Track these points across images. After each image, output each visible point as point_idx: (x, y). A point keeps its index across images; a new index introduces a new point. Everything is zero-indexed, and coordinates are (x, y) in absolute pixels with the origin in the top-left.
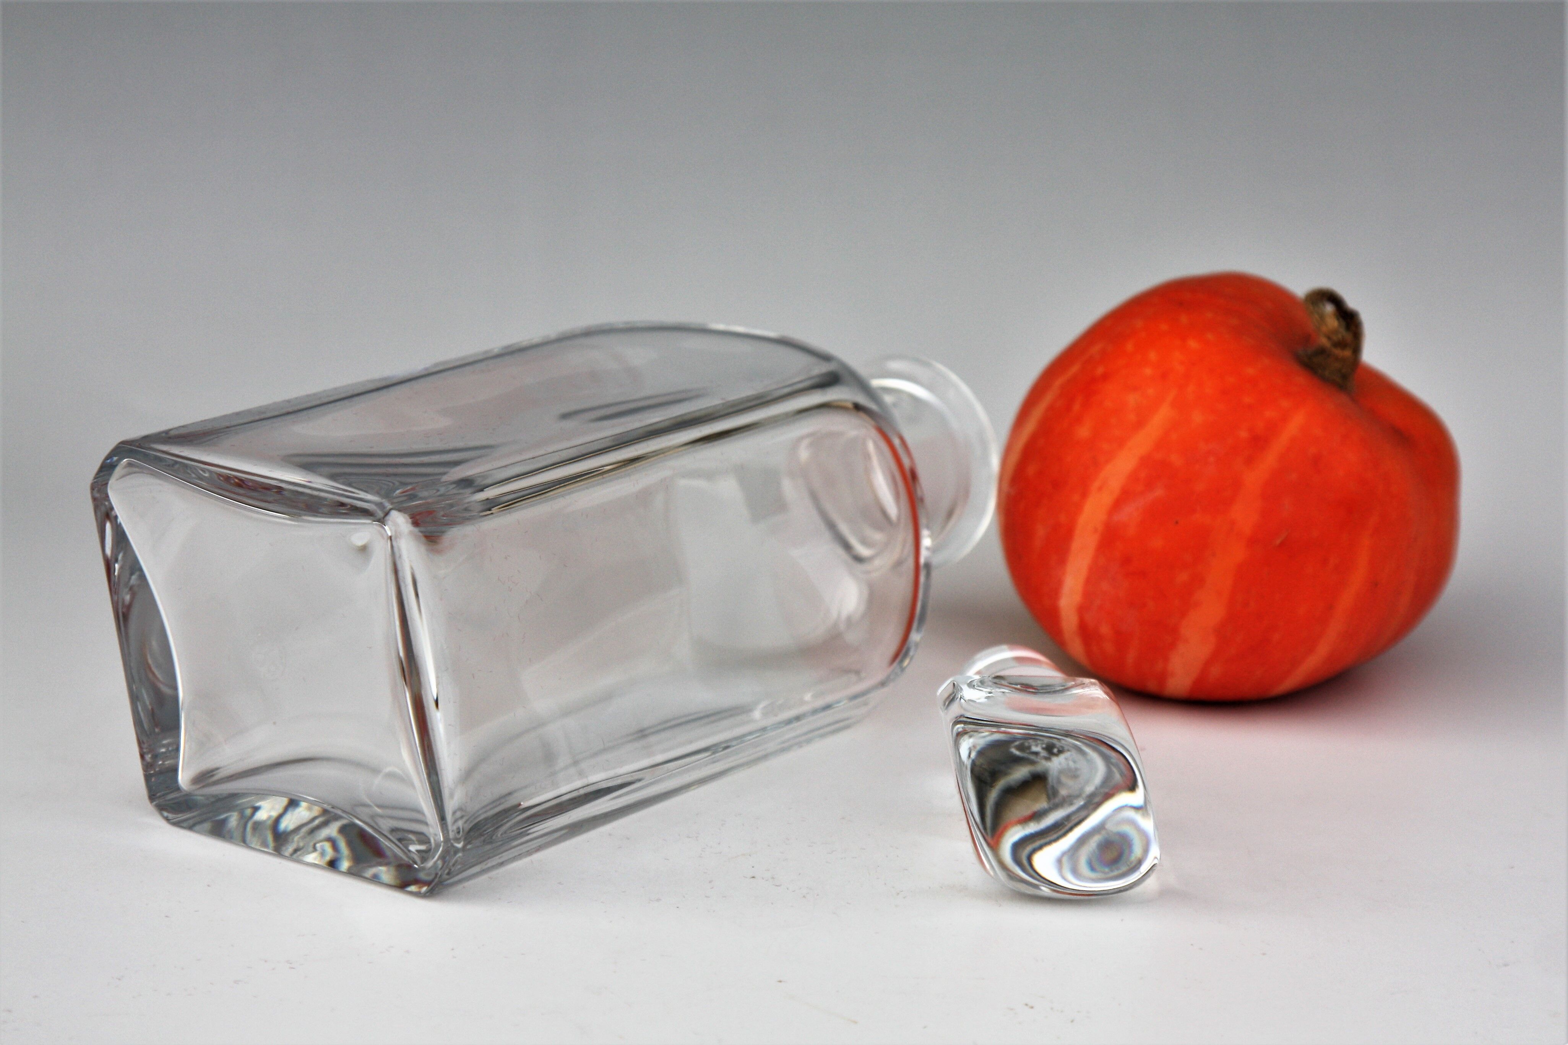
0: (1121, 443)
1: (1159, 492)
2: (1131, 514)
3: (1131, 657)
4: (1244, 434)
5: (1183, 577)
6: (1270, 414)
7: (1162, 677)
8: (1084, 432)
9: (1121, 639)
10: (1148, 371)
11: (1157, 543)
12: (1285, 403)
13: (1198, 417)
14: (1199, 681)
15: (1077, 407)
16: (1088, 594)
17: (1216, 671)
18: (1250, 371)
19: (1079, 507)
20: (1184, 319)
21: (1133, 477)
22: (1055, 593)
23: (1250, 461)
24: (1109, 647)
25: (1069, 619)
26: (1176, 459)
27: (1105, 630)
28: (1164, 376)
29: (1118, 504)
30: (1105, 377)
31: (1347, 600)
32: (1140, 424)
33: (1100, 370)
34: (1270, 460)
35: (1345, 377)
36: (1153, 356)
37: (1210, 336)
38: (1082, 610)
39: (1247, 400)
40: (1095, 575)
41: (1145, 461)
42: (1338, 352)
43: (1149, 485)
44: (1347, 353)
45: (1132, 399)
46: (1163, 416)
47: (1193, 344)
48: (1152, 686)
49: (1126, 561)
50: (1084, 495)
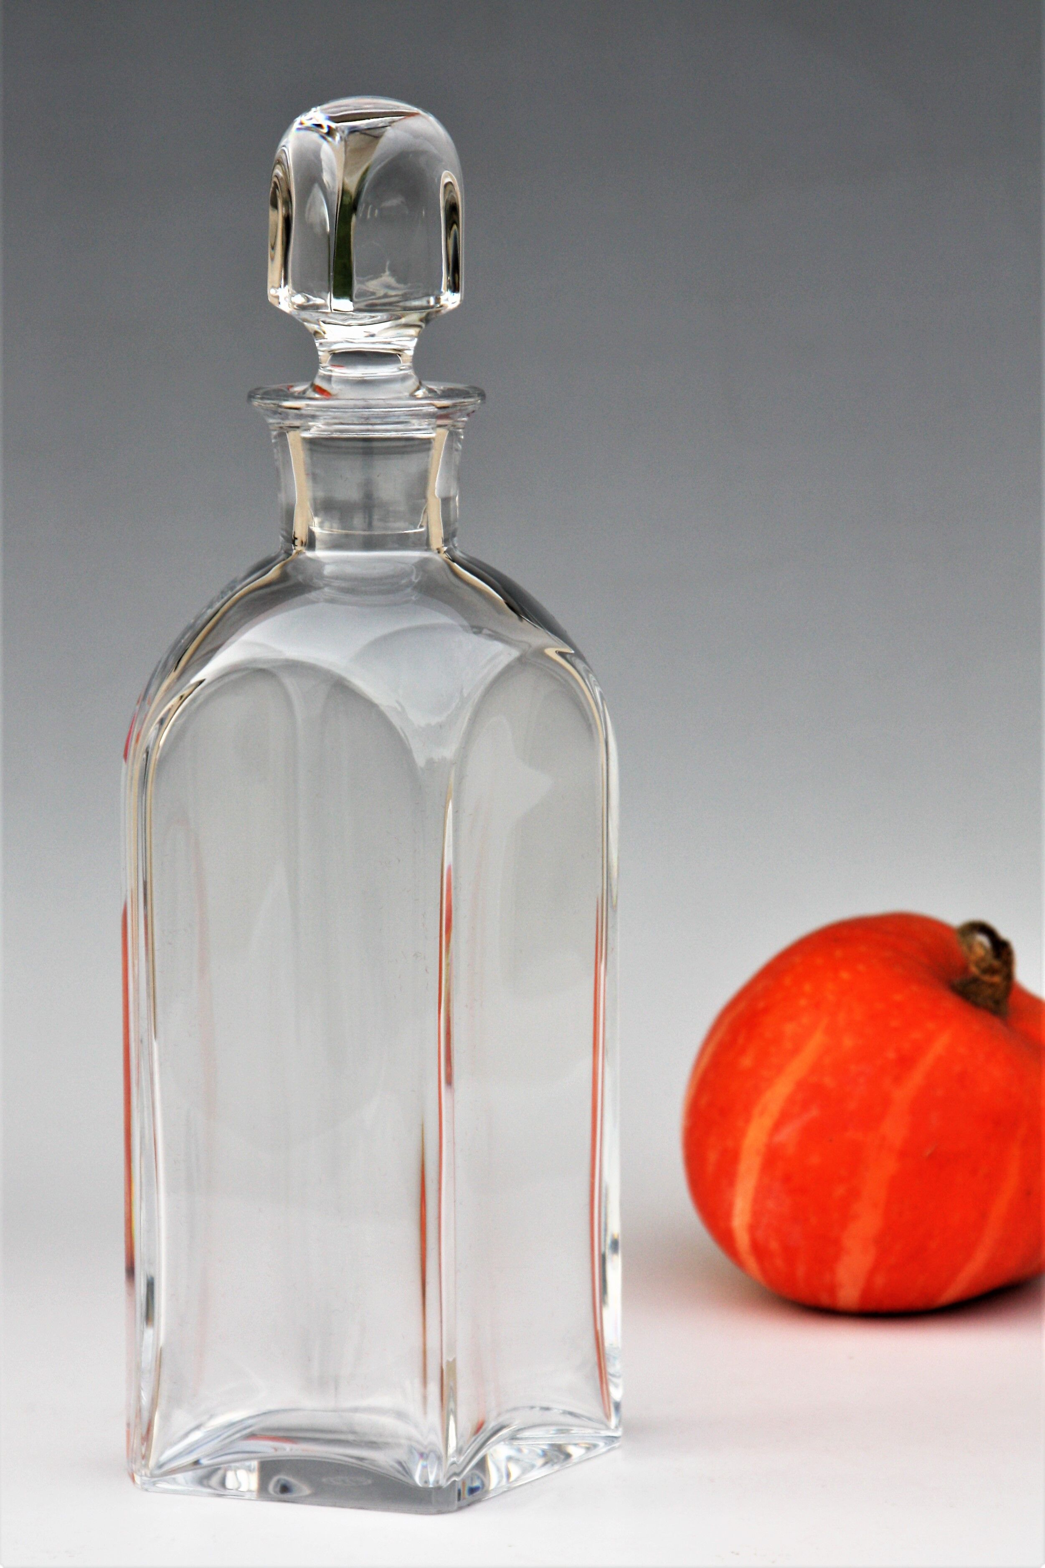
0: (779, 1069)
1: (814, 1112)
2: (789, 1134)
3: (801, 1271)
4: (891, 1055)
5: (840, 1191)
6: (916, 1035)
7: (832, 1289)
8: (747, 1062)
9: (790, 1253)
10: (803, 1002)
11: (815, 1160)
12: (931, 1026)
13: (848, 1042)
14: (867, 1291)
15: (741, 1040)
16: (757, 1213)
17: (880, 1281)
18: (898, 997)
19: (743, 1133)
20: (838, 953)
21: (791, 1100)
22: (728, 1215)
23: (898, 1080)
24: (779, 1262)
25: (742, 1239)
26: (829, 1082)
27: (774, 1245)
28: (817, 1006)
29: (778, 1126)
30: (766, 1010)
31: (1000, 1207)
32: (796, 1050)
33: (761, 1005)
34: (917, 1078)
35: (997, 1002)
36: (807, 988)
37: (861, 967)
38: (753, 1228)
39: (894, 1023)
40: (761, 1194)
41: (801, 1085)
42: (987, 978)
43: (805, 1106)
44: (997, 979)
45: (789, 1028)
46: (816, 1042)
47: (845, 975)
48: (825, 1299)
49: (787, 1179)
50: (748, 1121)
